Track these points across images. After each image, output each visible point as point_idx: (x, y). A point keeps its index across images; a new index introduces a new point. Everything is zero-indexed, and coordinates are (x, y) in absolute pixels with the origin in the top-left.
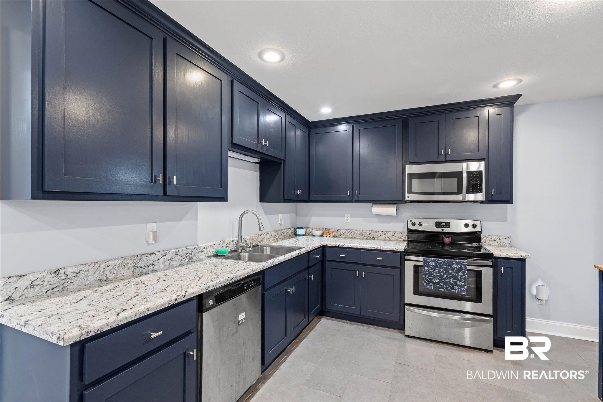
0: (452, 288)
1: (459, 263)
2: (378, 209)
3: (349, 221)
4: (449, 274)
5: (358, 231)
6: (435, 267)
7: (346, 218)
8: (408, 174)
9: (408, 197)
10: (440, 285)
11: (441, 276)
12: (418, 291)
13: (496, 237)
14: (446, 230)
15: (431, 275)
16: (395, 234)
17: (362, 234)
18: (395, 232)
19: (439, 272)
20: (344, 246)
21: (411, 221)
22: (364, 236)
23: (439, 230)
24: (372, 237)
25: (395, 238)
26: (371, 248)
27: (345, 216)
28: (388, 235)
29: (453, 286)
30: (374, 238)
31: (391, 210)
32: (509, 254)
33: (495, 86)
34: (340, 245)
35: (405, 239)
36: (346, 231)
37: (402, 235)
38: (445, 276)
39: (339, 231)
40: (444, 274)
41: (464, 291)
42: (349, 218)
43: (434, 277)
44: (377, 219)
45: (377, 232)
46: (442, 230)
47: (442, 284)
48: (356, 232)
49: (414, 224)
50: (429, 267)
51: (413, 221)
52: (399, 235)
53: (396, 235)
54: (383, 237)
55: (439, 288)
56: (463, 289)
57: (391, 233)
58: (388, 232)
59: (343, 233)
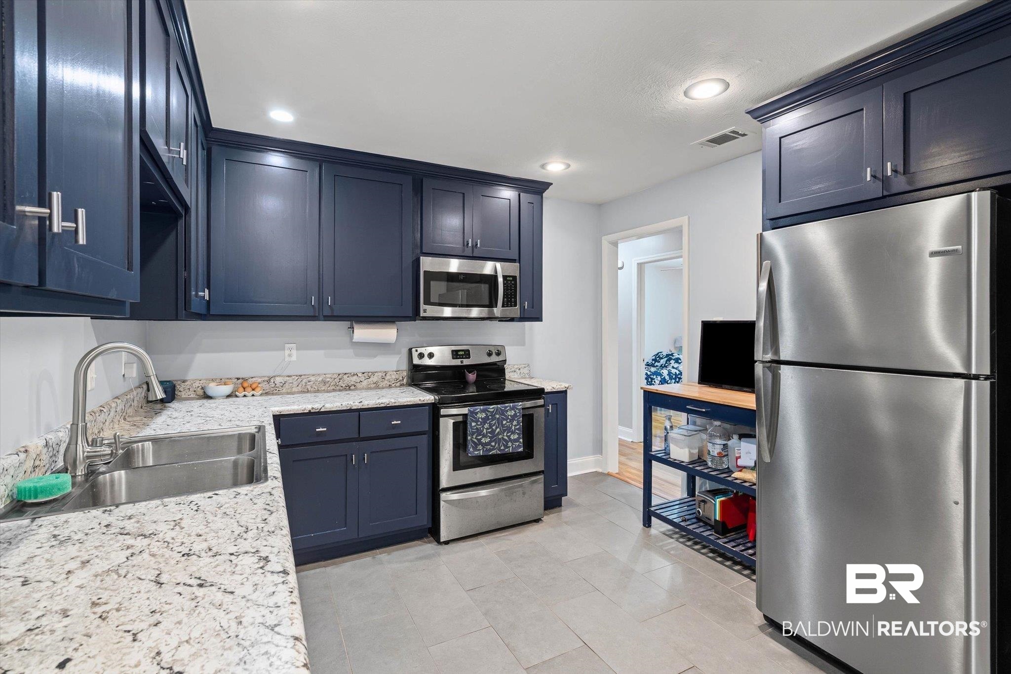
0: (506, 447)
1: (513, 408)
2: (363, 333)
3: (294, 358)
4: (503, 426)
5: (317, 378)
6: (485, 420)
7: (287, 352)
8: (425, 272)
9: (425, 311)
10: (492, 446)
11: (493, 432)
12: (459, 464)
13: (516, 367)
14: (466, 362)
15: (479, 432)
16: (385, 375)
17: (324, 382)
18: (386, 373)
19: (491, 426)
20: (322, 410)
21: (417, 351)
22: (327, 385)
23: (457, 362)
24: (344, 386)
25: (386, 382)
26: (378, 406)
27: (286, 348)
28: (374, 379)
29: (507, 442)
30: (348, 388)
31: (388, 334)
32: (555, 386)
33: (543, 166)
34: (313, 408)
35: (402, 382)
36: (288, 378)
37: (397, 377)
38: (498, 430)
39: (272, 381)
40: (496, 428)
41: (519, 446)
42: (294, 352)
43: (485, 436)
44: (352, 350)
45: (354, 375)
46: (462, 362)
47: (493, 444)
48: (313, 379)
49: (421, 356)
50: (477, 422)
51: (420, 350)
52: (394, 377)
53: (388, 377)
54: (366, 385)
55: (490, 450)
56: (517, 444)
57: (380, 374)
58: (373, 373)
59: (281, 385)
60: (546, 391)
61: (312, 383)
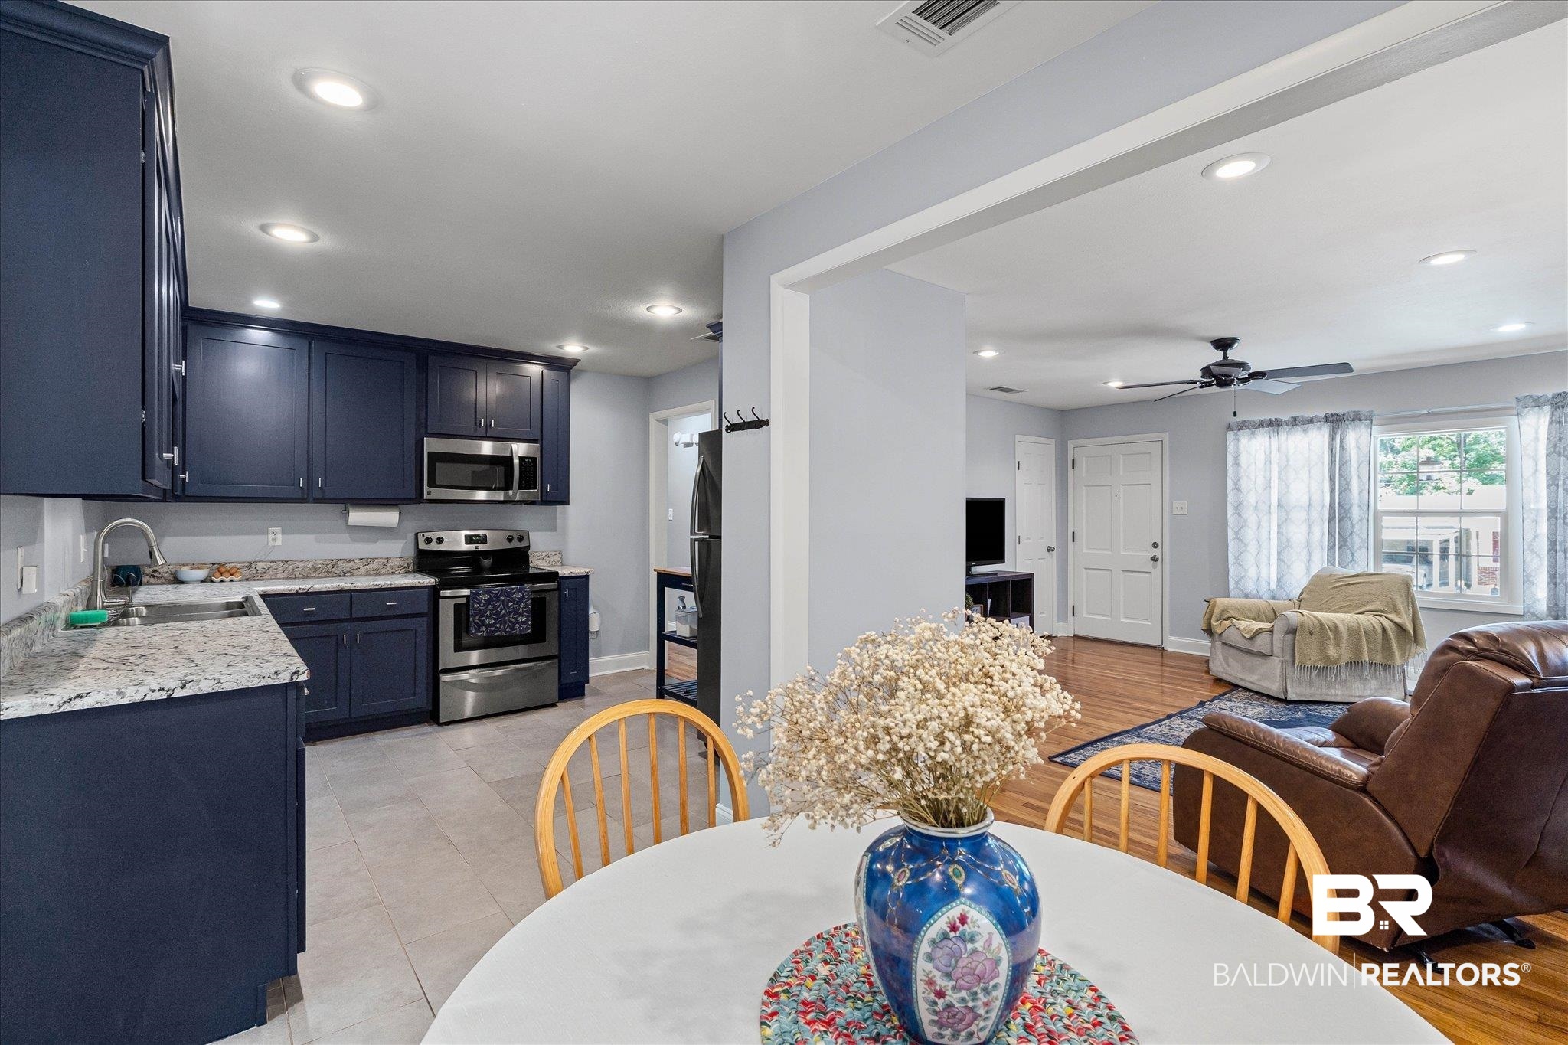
0: (512, 628)
1: (520, 591)
2: (359, 517)
3: (279, 543)
4: (509, 608)
5: (306, 565)
6: (488, 602)
7: (271, 536)
8: (429, 453)
9: (429, 494)
10: (497, 627)
11: (498, 613)
12: (461, 644)
13: (544, 554)
14: (481, 547)
15: (482, 613)
16: (387, 562)
17: (315, 569)
18: (388, 559)
19: (495, 608)
20: (310, 591)
21: (423, 535)
22: (319, 572)
23: (471, 548)
24: (338, 572)
25: (388, 569)
26: (372, 587)
27: (270, 532)
28: (374, 565)
29: (514, 624)
30: (344, 574)
31: (389, 517)
32: (573, 571)
34: (300, 589)
35: (407, 568)
36: (272, 564)
37: (401, 563)
38: (503, 611)
39: (253, 566)
40: (502, 610)
41: (527, 629)
42: (279, 536)
43: (489, 617)
44: (347, 535)
45: (350, 561)
46: (476, 548)
47: (498, 625)
48: (301, 565)
49: (428, 541)
50: (480, 602)
51: (427, 535)
52: (397, 564)
53: (391, 564)
54: (363, 570)
55: (495, 632)
56: (525, 626)
57: (381, 561)
58: (373, 560)
59: (264, 570)
60: (560, 575)
61: (299, 569)
